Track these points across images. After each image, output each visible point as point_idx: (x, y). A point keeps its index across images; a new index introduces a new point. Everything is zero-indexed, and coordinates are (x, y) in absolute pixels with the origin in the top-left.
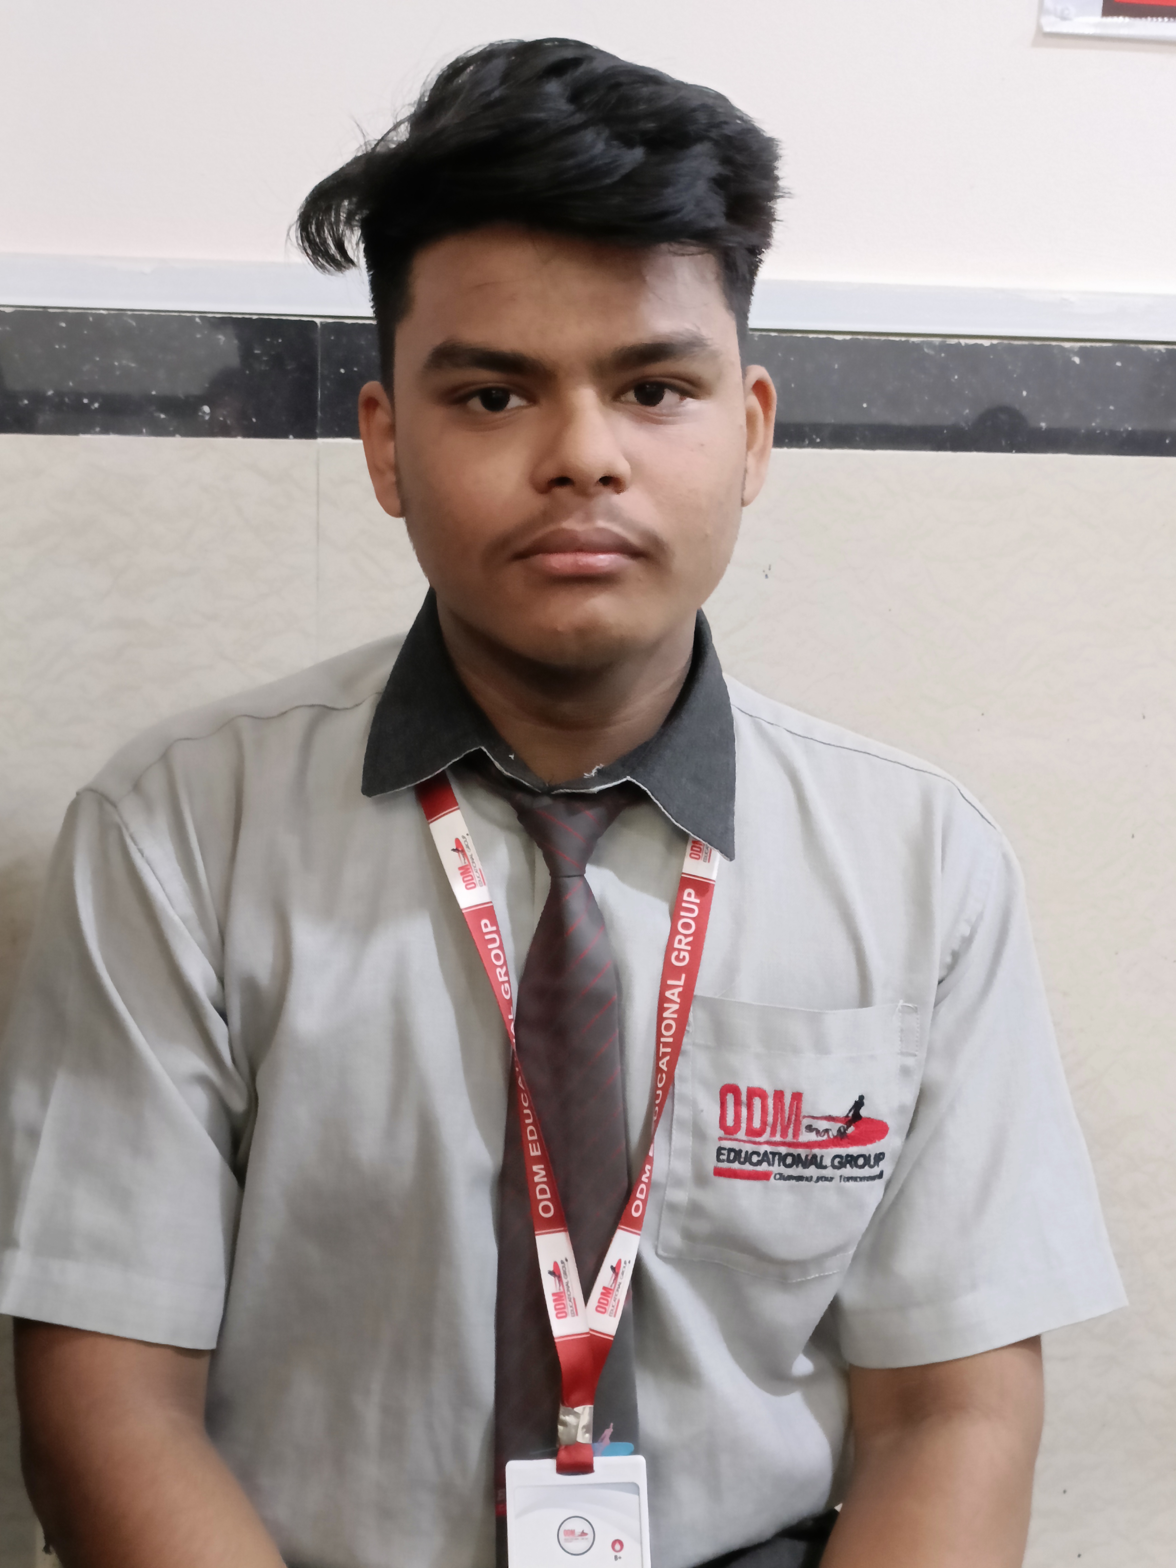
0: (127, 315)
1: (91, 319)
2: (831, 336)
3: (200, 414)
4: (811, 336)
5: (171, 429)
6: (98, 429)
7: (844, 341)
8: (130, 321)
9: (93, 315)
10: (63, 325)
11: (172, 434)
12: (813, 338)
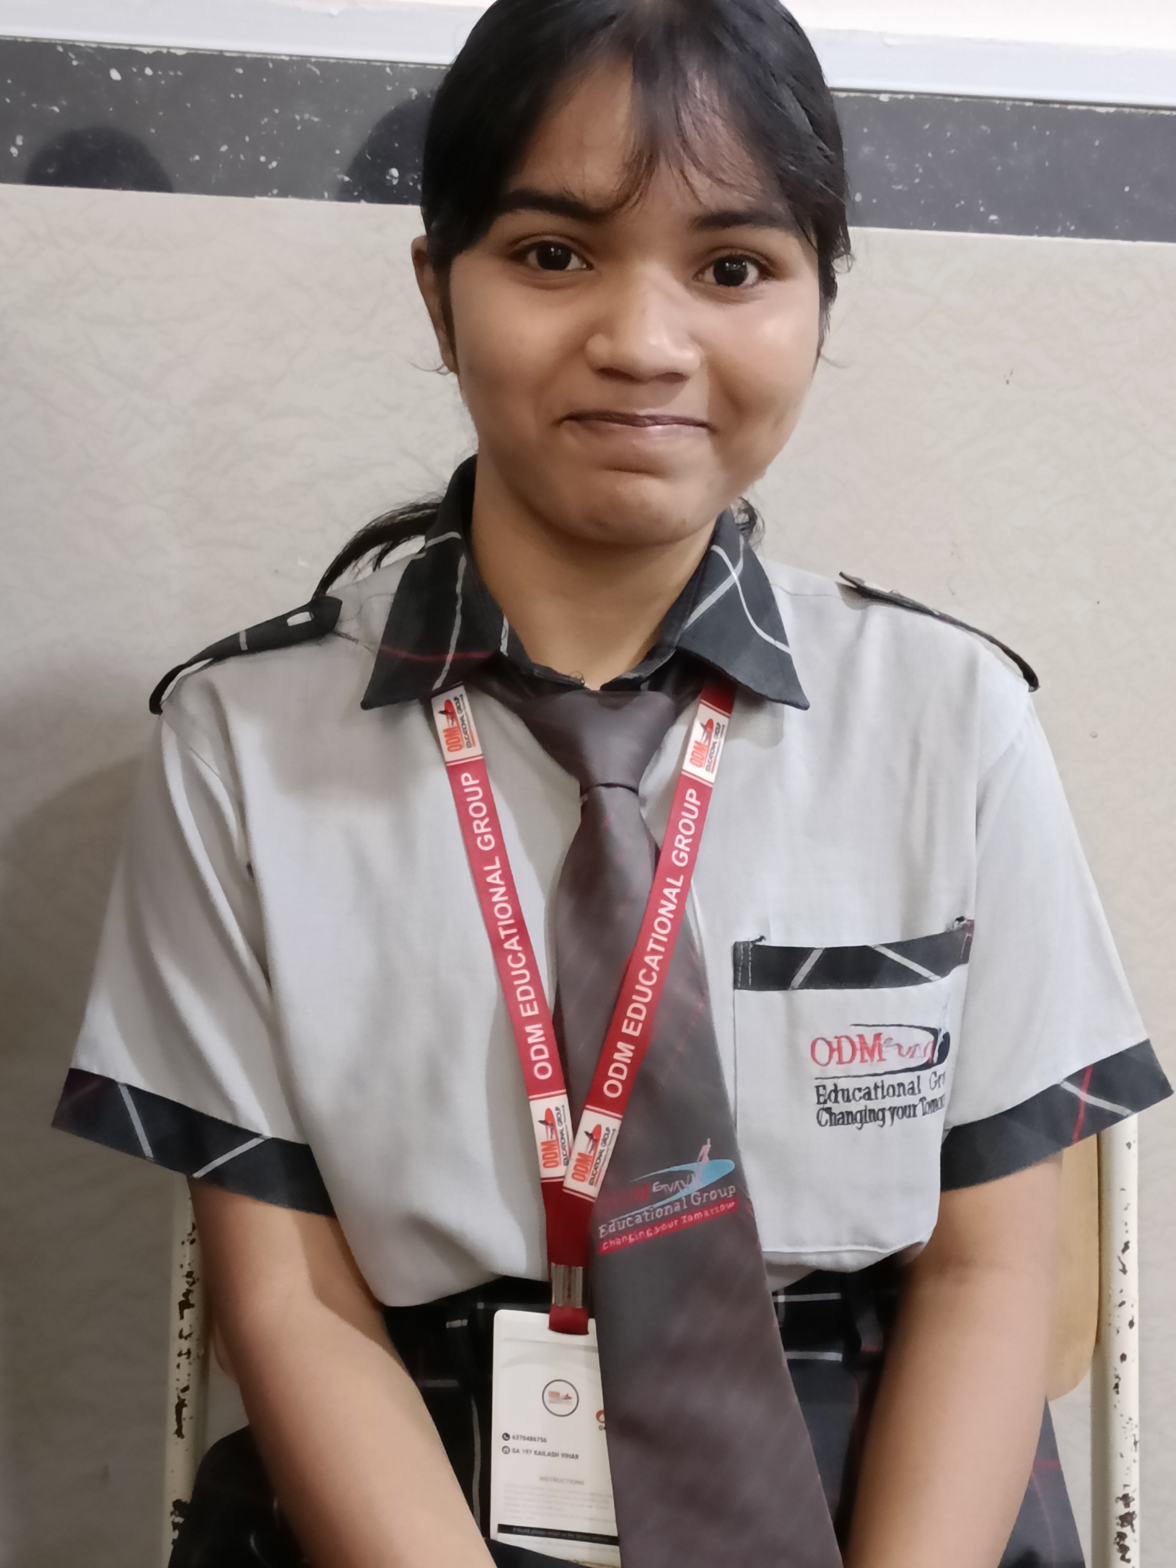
0: (311, 63)
1: (271, 65)
2: (1093, 108)
3: (388, 177)
4: (1070, 107)
5: (356, 194)
6: (275, 191)
7: (1108, 114)
8: (314, 69)
9: (272, 61)
10: (240, 71)
11: (357, 199)
12: (1072, 109)
